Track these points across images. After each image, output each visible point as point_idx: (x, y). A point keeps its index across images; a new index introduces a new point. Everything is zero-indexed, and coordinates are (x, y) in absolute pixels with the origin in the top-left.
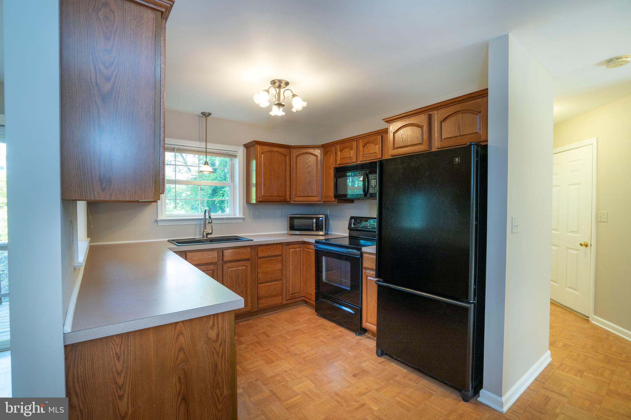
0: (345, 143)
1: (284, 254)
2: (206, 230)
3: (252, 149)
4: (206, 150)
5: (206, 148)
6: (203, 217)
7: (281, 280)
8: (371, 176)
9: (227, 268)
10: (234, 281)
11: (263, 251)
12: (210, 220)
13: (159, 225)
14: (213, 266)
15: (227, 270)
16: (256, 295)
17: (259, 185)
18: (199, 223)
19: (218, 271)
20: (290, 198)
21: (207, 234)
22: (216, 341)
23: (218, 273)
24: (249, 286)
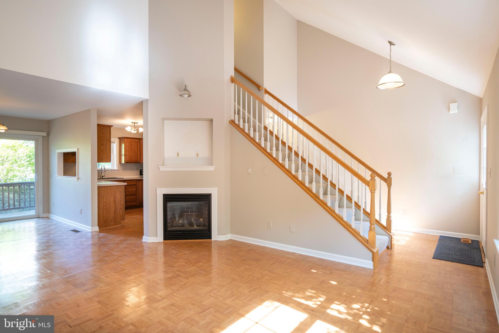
1: (137, 185)
3: (122, 140)
7: (135, 195)
17: (126, 155)
21: (103, 176)
22: (121, 191)
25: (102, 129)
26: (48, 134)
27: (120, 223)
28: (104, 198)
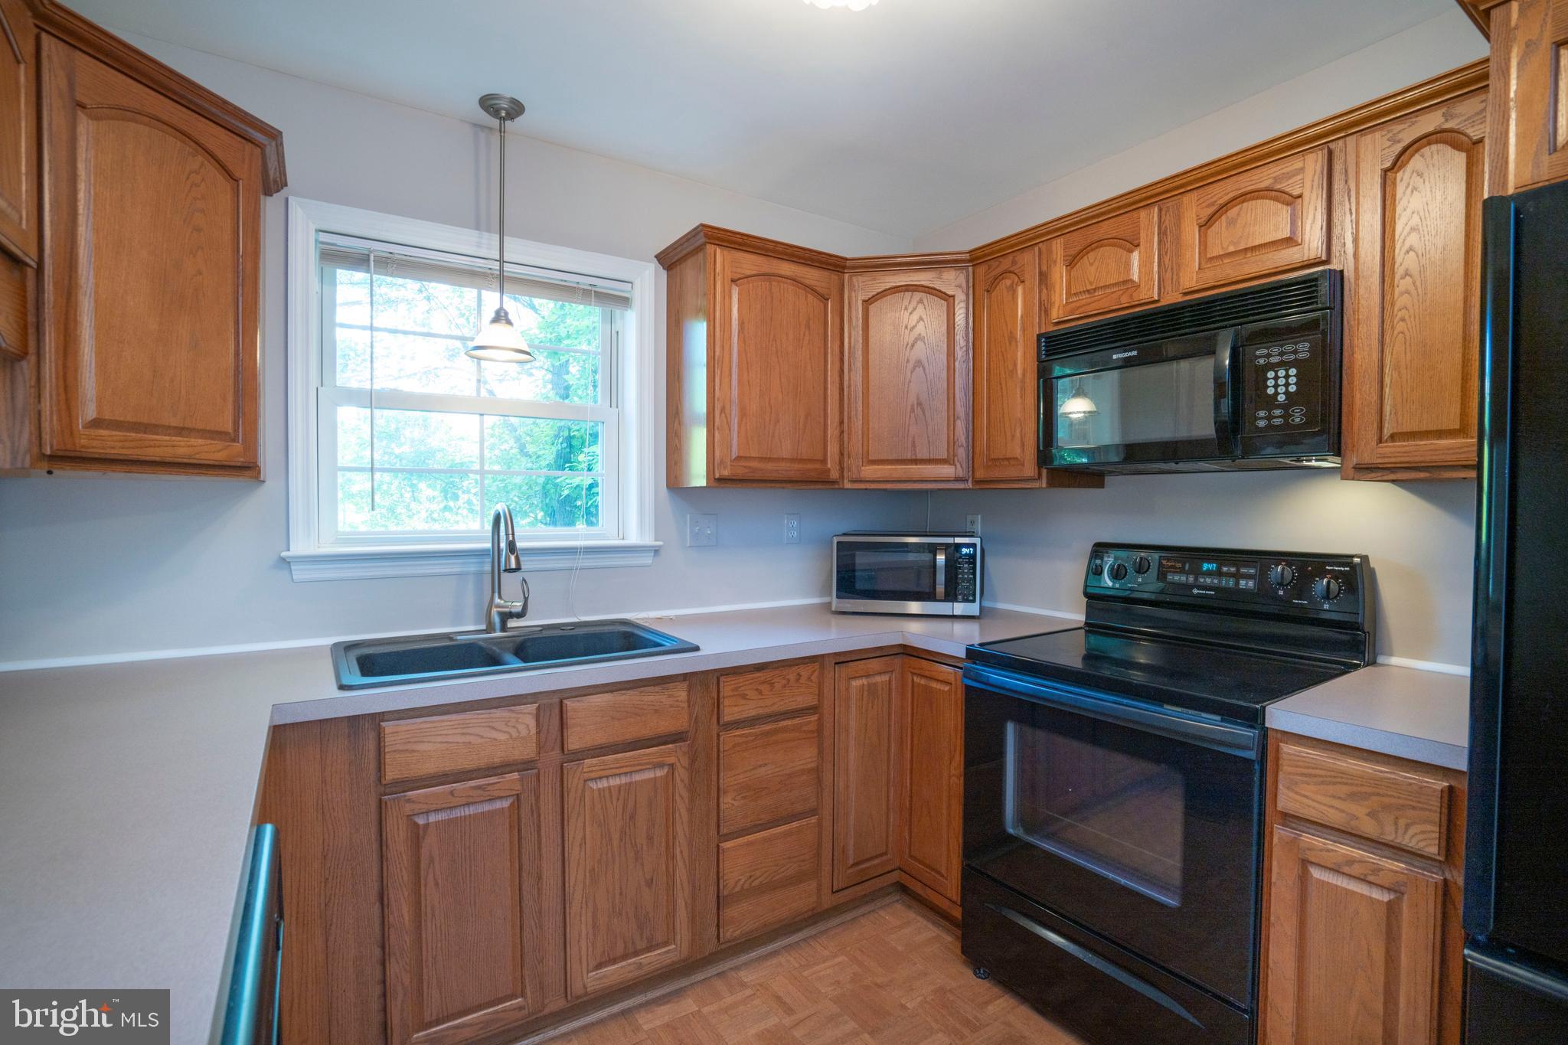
1: (827, 704)
2: (500, 597)
3: (689, 270)
4: (501, 270)
5: (501, 261)
6: (489, 545)
7: (813, 812)
8: (1261, 352)
9: (582, 782)
10: (616, 837)
11: (744, 696)
12: (513, 558)
13: (295, 577)
14: (516, 775)
15: (583, 791)
16: (712, 889)
17: (723, 410)
18: (472, 568)
19: (538, 798)
20: (842, 469)
21: (506, 616)
23: (539, 808)
24: (681, 852)
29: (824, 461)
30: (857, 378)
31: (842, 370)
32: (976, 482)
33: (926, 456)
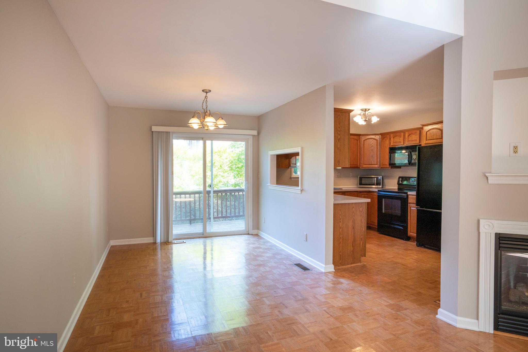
0: (396, 134)
8: (413, 153)
13: (292, 180)
20: (360, 166)
22: (362, 212)
25: (339, 115)
26: (259, 133)
27: (360, 261)
28: (340, 222)
29: (357, 164)
30: (363, 152)
31: (360, 151)
32: (381, 168)
33: (373, 164)
